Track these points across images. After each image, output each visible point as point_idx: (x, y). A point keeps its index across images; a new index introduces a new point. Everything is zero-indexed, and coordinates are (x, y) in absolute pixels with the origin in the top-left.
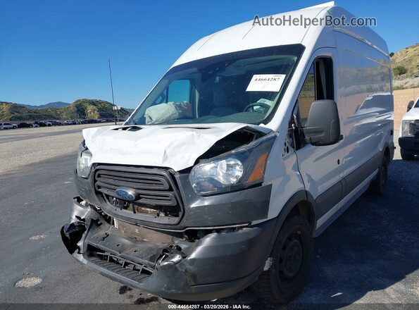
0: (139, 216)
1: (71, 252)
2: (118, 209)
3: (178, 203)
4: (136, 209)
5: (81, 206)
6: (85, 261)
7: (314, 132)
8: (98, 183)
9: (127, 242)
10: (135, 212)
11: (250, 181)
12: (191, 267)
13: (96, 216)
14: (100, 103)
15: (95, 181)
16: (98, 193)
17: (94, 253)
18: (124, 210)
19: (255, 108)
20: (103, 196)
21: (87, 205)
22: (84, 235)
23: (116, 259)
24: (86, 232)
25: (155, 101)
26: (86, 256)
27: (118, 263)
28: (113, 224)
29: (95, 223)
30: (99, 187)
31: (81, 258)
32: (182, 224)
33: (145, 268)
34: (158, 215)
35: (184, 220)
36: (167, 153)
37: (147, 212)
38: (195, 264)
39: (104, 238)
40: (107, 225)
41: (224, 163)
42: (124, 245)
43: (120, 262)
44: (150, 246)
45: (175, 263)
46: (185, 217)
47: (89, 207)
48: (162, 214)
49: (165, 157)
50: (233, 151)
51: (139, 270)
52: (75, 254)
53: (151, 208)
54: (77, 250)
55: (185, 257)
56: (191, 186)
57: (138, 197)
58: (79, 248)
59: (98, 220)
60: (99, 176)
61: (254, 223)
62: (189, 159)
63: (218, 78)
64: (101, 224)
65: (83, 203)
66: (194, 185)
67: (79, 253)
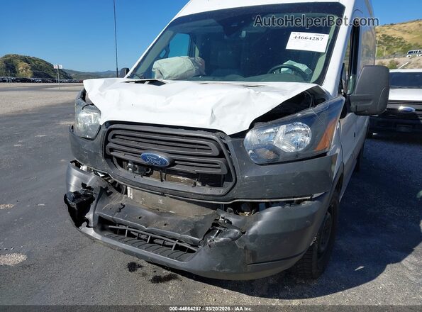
0: (167, 185)
1: (78, 224)
2: (139, 177)
3: (229, 170)
4: (164, 176)
5: (82, 171)
6: (98, 237)
7: (361, 100)
8: (110, 145)
9: (150, 213)
10: (162, 181)
11: (319, 150)
12: (252, 244)
13: (104, 185)
14: (34, 61)
15: (107, 142)
16: (108, 157)
17: (106, 227)
18: (145, 178)
19: (283, 70)
20: (112, 161)
21: (89, 170)
22: (92, 206)
23: (137, 234)
24: (94, 202)
25: (159, 54)
26: (98, 230)
27: (139, 238)
28: (126, 193)
29: (104, 192)
30: (112, 150)
31: (91, 232)
32: (230, 196)
33: (180, 244)
34: (195, 184)
35: (234, 191)
36: (215, 113)
37: (179, 181)
38: (256, 240)
39: (120, 209)
40: (118, 195)
41: (283, 128)
42: (147, 218)
43: (142, 237)
44: (183, 219)
45: (234, 239)
46: (236, 188)
47: (93, 173)
48: (198, 184)
49: (213, 119)
50: (299, 115)
51: (172, 246)
52: (83, 228)
53: (183, 176)
54: (85, 223)
55: (244, 233)
56: (246, 153)
57: (173, 163)
58: (88, 221)
59: (107, 189)
60: (114, 137)
61: (315, 196)
62: (242, 122)
63: (244, 33)
64: (111, 193)
65: (84, 168)
66: (250, 152)
67: (88, 226)
